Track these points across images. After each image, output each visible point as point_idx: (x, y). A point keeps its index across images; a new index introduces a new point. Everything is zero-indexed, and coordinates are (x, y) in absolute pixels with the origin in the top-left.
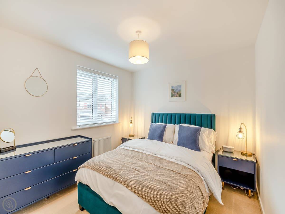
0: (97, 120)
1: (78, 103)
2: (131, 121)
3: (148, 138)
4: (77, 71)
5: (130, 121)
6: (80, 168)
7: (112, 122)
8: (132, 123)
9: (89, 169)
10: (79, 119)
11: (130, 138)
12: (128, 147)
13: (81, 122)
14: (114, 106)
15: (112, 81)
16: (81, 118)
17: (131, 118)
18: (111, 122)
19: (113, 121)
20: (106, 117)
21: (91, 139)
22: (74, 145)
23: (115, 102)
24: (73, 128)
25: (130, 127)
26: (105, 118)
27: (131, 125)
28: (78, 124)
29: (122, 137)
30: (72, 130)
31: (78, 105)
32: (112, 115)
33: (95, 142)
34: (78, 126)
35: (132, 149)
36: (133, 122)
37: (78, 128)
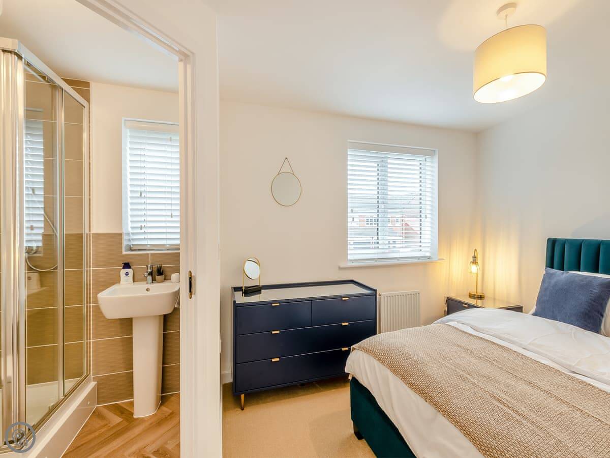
0: (386, 251)
1: (349, 215)
2: (475, 257)
3: (533, 310)
4: (349, 153)
5: (471, 259)
6: (355, 349)
7: (422, 257)
8: (476, 263)
9: (372, 358)
10: (352, 247)
11: (473, 302)
12: (470, 328)
13: (356, 253)
14: (427, 220)
15: (420, 162)
16: (356, 246)
17: (475, 250)
18: (419, 258)
19: (424, 255)
20: (404, 245)
21: (375, 291)
22: (344, 299)
23: (428, 211)
24: (342, 265)
25: (471, 273)
26: (403, 247)
27: (474, 268)
28: (350, 257)
29: (448, 296)
30: (340, 268)
31: (350, 220)
32: (421, 242)
33: (383, 298)
34: (351, 260)
35: (481, 335)
36: (479, 260)
37: (350, 264)
